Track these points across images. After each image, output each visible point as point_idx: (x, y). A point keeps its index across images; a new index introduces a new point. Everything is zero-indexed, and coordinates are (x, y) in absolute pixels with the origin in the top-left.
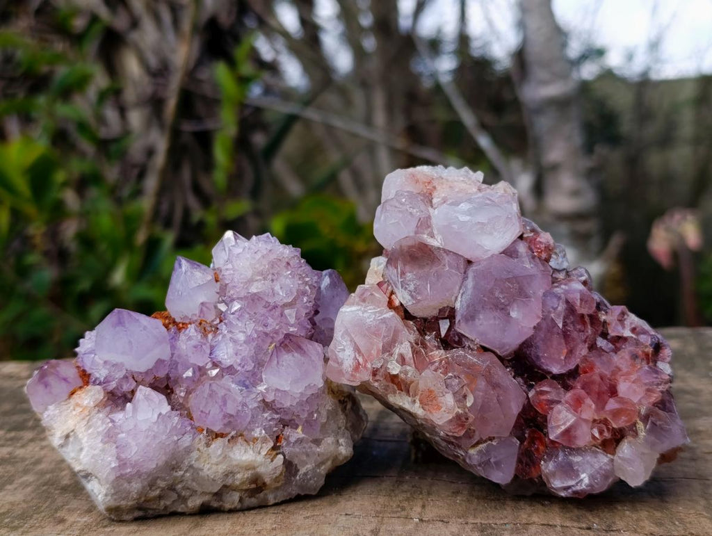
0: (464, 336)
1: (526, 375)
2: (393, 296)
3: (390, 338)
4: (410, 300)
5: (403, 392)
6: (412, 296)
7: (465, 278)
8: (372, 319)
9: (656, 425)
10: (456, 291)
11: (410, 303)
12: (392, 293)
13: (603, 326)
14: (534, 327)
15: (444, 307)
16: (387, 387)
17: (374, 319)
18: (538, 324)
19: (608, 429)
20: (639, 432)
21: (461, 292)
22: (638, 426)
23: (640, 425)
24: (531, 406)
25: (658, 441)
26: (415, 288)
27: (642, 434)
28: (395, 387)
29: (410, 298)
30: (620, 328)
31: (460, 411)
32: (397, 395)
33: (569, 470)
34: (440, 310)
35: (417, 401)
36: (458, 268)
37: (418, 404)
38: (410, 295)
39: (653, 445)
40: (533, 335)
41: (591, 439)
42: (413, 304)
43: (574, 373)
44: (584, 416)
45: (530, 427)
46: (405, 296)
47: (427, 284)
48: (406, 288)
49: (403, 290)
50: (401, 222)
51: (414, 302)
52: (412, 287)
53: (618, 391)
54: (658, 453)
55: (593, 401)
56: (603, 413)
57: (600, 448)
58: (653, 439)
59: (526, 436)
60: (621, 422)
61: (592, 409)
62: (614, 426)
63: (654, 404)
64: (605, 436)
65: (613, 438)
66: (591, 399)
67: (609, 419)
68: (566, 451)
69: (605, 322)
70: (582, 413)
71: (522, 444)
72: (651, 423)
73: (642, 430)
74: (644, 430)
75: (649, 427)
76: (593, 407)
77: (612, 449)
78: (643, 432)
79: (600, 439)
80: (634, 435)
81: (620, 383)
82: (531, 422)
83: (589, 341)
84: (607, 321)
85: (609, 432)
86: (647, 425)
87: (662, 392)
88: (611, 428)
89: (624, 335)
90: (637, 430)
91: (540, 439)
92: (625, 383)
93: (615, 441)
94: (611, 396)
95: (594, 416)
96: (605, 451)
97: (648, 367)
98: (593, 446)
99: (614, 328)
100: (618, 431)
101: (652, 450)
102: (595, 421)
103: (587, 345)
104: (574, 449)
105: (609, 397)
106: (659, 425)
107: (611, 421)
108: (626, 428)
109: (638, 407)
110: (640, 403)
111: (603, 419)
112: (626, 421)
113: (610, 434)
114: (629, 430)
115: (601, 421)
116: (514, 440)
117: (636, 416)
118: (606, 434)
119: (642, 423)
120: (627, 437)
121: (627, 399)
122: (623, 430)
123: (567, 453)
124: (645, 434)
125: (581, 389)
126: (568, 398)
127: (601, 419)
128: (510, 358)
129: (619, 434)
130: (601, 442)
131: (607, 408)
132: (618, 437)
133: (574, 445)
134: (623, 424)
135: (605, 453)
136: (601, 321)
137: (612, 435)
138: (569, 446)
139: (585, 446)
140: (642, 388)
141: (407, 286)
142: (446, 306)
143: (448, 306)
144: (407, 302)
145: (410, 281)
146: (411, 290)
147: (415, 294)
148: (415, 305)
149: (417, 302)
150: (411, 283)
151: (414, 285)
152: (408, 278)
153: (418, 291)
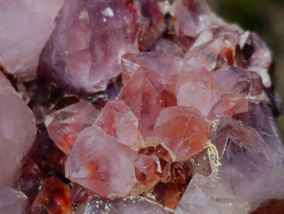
9: (238, 147)
13: (167, 23)
18: (60, 12)
19: (163, 164)
20: (212, 162)
22: (209, 153)
23: (213, 151)
24: (51, 143)
25: (241, 175)
27: (216, 165)
39: (234, 184)
41: (135, 180)
43: (114, 85)
45: (50, 176)
53: (177, 99)
54: (247, 200)
55: (136, 114)
56: (154, 135)
57: (154, 197)
58: (232, 171)
59: (40, 188)
60: (180, 144)
61: (135, 127)
62: (174, 158)
63: (236, 117)
64: (158, 173)
65: (174, 180)
66: (134, 112)
67: (165, 147)
68: (97, 204)
69: (168, 16)
70: (117, 133)
71: (31, 201)
72: (230, 144)
73: (216, 159)
74: (218, 158)
75: (225, 152)
76: (136, 124)
77: (174, 199)
78: (218, 161)
79: (148, 178)
80: (204, 169)
81: (180, 85)
82: (53, 170)
83: (139, 37)
84: (172, 14)
85: (166, 168)
86: (223, 149)
87: (252, 104)
88: (170, 162)
89: (198, 32)
90: (208, 160)
91: (60, 193)
92: (187, 84)
93: (180, 188)
94: (166, 105)
95: (140, 141)
96: (163, 203)
97: (230, 69)
98: (142, 195)
99: (182, 24)
100: (181, 167)
101: (235, 194)
102: (142, 151)
103: (136, 43)
104: (110, 201)
105: (162, 106)
106: (244, 149)
107: (168, 149)
108: (192, 160)
109: (208, 121)
110: (212, 116)
111: (155, 147)
112: (190, 145)
113: (169, 174)
114: (197, 163)
115: (151, 150)
116: (14, 191)
117: (205, 137)
118: (159, 170)
119: (215, 147)
120: (195, 174)
121: (190, 107)
122: (189, 165)
123: (97, 206)
124: (220, 164)
125: (119, 99)
126: (100, 118)
127: (153, 147)
128: (28, 80)
129: (182, 173)
130: (156, 187)
131: (158, 124)
132: (181, 179)
133: (110, 193)
134: (186, 151)
135: (161, 206)
136: (161, 13)
137: (172, 176)
138: (102, 195)
139: (129, 195)
140: (214, 91)
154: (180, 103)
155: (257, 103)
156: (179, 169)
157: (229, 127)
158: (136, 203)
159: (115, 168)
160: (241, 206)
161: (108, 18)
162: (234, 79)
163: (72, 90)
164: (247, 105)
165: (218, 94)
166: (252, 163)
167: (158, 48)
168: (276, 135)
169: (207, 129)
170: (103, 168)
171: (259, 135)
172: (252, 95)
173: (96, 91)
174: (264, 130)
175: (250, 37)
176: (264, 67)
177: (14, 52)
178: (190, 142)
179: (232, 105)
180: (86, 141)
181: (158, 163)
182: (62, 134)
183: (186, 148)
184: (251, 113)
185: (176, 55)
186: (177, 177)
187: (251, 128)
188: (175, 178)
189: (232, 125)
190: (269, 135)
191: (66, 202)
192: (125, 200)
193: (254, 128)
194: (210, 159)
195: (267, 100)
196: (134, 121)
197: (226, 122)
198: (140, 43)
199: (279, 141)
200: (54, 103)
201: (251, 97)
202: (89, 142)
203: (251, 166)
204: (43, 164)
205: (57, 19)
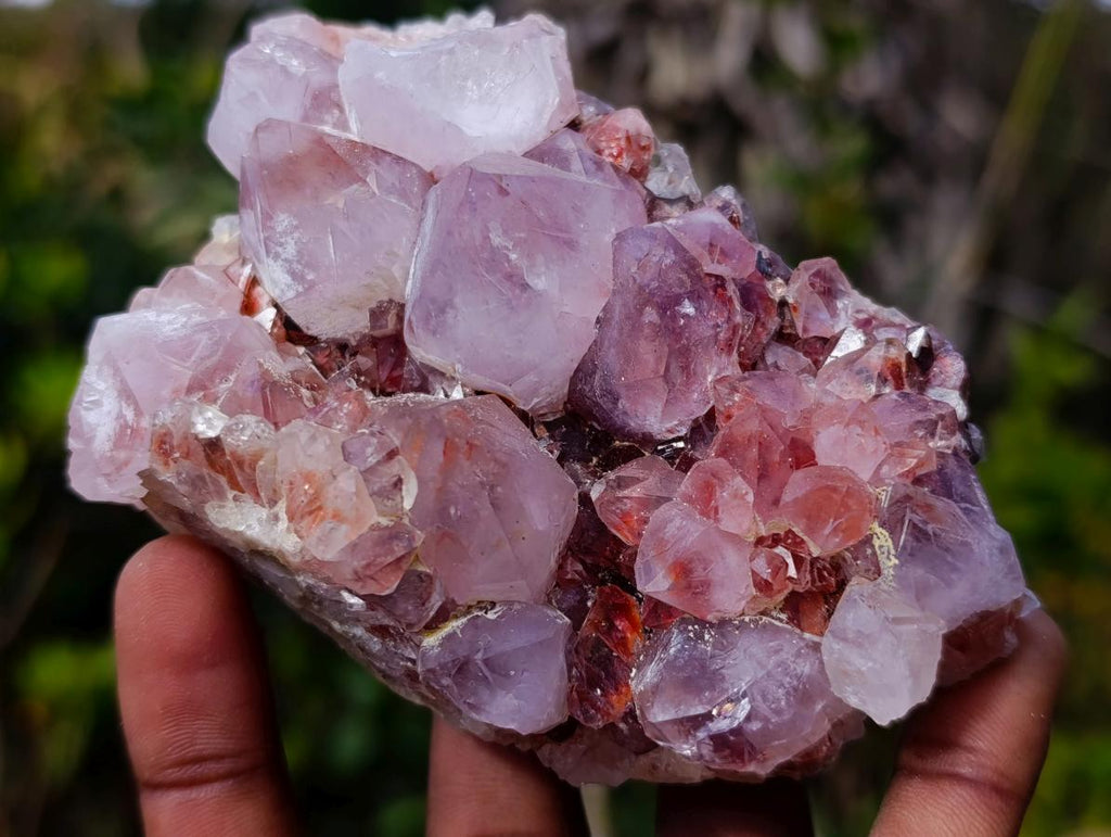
0: (434, 371)
1: (595, 460)
2: (258, 290)
4: (288, 286)
5: (246, 495)
6: (293, 275)
9: (926, 533)
11: (291, 294)
12: (254, 282)
13: (781, 315)
15: (383, 302)
16: (197, 482)
17: (182, 326)
18: (604, 309)
19: (798, 561)
20: (882, 558)
22: (876, 543)
23: (882, 540)
24: (601, 528)
25: (933, 579)
26: (300, 252)
27: (889, 563)
28: (223, 480)
29: (287, 279)
30: (824, 315)
31: (384, 521)
32: (231, 504)
33: (699, 677)
34: (374, 314)
35: (283, 516)
36: (404, 195)
37: (283, 524)
38: (288, 272)
39: (921, 593)
40: (595, 342)
41: (754, 591)
42: (298, 295)
43: (703, 429)
44: (729, 523)
45: (603, 582)
46: (276, 276)
48: (277, 257)
49: (271, 262)
51: (300, 289)
52: (290, 250)
53: (816, 452)
54: (942, 618)
55: (749, 482)
56: (780, 516)
57: (783, 616)
58: (918, 572)
59: (589, 604)
60: (827, 531)
61: (748, 503)
62: (816, 552)
63: (918, 481)
64: (790, 579)
65: (817, 588)
66: (744, 477)
67: (800, 535)
68: (690, 631)
69: (783, 303)
70: (720, 515)
71: (576, 626)
72: (910, 527)
73: (889, 553)
74: (893, 552)
75: (905, 541)
76: (751, 498)
77: (818, 618)
78: (892, 557)
79: (775, 587)
80: (869, 570)
81: (820, 430)
82: (604, 570)
83: (740, 345)
84: (790, 300)
85: (803, 569)
86: (900, 537)
87: (941, 455)
88: (809, 558)
89: (837, 330)
90: (874, 553)
91: (624, 611)
92: (832, 429)
93: (825, 598)
94: (798, 465)
95: (757, 525)
96: (799, 626)
97: (899, 396)
98: (763, 613)
99: (808, 315)
100: (828, 566)
101: (923, 609)
102: (760, 541)
103: (735, 356)
104: (712, 625)
105: (791, 467)
106: (935, 534)
107: (805, 538)
108: (848, 555)
109: (871, 490)
110: (877, 479)
111: (782, 533)
112: (843, 531)
113: (808, 577)
114: (856, 559)
115: (776, 540)
116: (550, 613)
117: (868, 514)
118: (792, 572)
119: (887, 534)
120: (853, 579)
121: (841, 468)
122: (841, 561)
123: (691, 635)
124: (897, 562)
125: (717, 456)
126: (686, 487)
127: (778, 534)
128: (551, 419)
129: (830, 575)
130: (786, 600)
131: (787, 497)
132: (829, 585)
133: (710, 612)
134: (837, 540)
135: (798, 631)
136: (772, 301)
137: (813, 581)
138: (697, 616)
139: (743, 614)
140: (879, 438)
141: (280, 249)
142: (386, 298)
143: (391, 301)
144: (283, 291)
145: (285, 233)
146: (291, 258)
147: (299, 267)
148: (302, 298)
149: (307, 290)
150: (289, 240)
151: (296, 243)
152: (279, 229)
153: (306, 258)
154: (822, 459)
155: (949, 452)
156: (825, 568)
157: (908, 498)
158: (756, 627)
159: (717, 573)
160: (932, 628)
161: (686, 316)
162: (910, 416)
163: (629, 436)
164: (935, 459)
165: (885, 443)
166: (949, 559)
167: (770, 360)
168: (986, 507)
169: (871, 503)
170: (699, 574)
171: (958, 510)
172: (941, 439)
173: (671, 436)
174: (964, 499)
175: (928, 337)
176: (954, 388)
177: (532, 378)
178: (843, 527)
179: (913, 462)
180: (665, 528)
181: (790, 561)
182: (618, 511)
183: (837, 536)
184: (940, 471)
185: (803, 371)
186: (820, 581)
187: (945, 499)
188: (819, 584)
189: (913, 495)
190: (974, 508)
191: (634, 627)
192: (737, 622)
193: (949, 498)
194: (878, 552)
195: (964, 443)
196: (747, 493)
197: (902, 491)
198: (740, 355)
199: (991, 517)
200: (596, 455)
201: (938, 443)
202: (671, 530)
203: (948, 563)
204: (588, 561)
205: (598, 321)
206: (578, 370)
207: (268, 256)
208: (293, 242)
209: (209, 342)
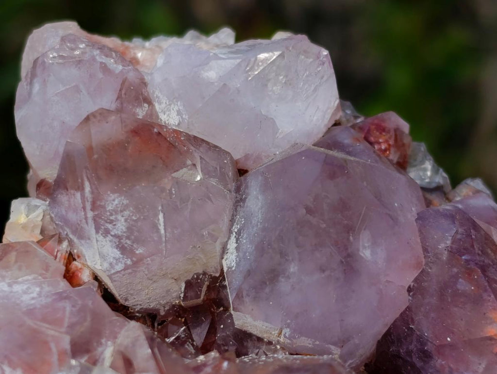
0: (251, 337)
2: (76, 264)
3: (87, 324)
4: (117, 260)
6: (122, 249)
7: (239, 201)
8: (35, 295)
10: (224, 227)
12: (71, 258)
14: (409, 290)
15: (198, 275)
17: (40, 294)
18: (416, 280)
21: (235, 229)
26: (129, 229)
29: (117, 253)
34: (189, 285)
36: (222, 179)
38: (117, 247)
40: (408, 308)
42: (126, 268)
46: (104, 253)
47: (156, 215)
48: (107, 232)
49: (101, 238)
50: (81, 86)
51: (129, 262)
52: (121, 227)
141: (110, 226)
142: (201, 271)
143: (204, 274)
144: (111, 264)
145: (115, 212)
146: (120, 233)
147: (129, 242)
148: (130, 271)
149: (135, 264)
150: (119, 217)
151: (126, 220)
152: (110, 208)
153: (136, 234)
206: (388, 334)
207: (97, 232)
208: (123, 220)
209: (74, 309)
